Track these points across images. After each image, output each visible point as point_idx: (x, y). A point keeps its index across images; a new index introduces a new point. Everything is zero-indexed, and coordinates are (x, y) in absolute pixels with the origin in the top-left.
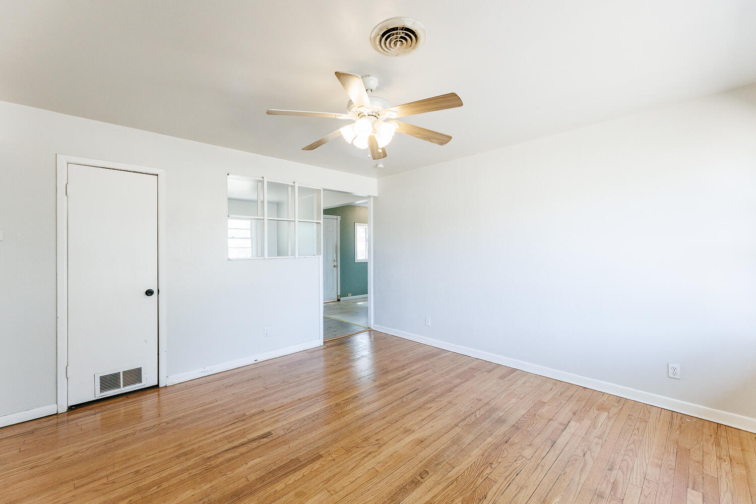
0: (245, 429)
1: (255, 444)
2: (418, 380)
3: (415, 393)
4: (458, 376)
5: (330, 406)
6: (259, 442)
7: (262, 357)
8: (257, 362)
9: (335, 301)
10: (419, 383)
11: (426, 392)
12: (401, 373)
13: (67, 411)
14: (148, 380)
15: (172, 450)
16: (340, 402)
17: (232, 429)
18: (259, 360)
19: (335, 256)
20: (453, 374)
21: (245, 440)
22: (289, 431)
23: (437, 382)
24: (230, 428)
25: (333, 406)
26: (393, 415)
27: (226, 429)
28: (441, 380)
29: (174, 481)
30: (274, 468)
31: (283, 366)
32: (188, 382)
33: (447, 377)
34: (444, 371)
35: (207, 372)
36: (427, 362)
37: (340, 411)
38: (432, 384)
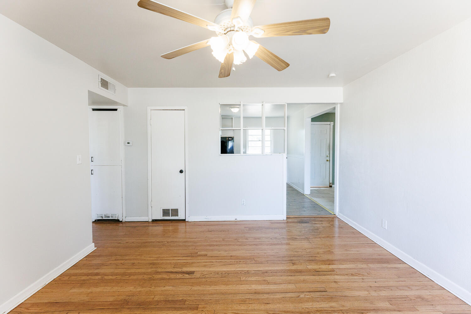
0: (188, 262)
1: (180, 276)
2: (335, 282)
3: (318, 293)
4: (390, 299)
5: (241, 271)
6: (184, 276)
7: (240, 218)
8: (236, 220)
9: (327, 187)
10: (334, 285)
11: (331, 299)
12: (324, 267)
13: (152, 221)
14: (181, 216)
15: (154, 259)
16: (251, 271)
17: (184, 260)
18: (238, 220)
19: (328, 152)
20: (384, 293)
21: (180, 270)
22: (203, 277)
23: (357, 293)
24: (183, 258)
25: (244, 272)
26: (278, 305)
27: (181, 258)
28: (363, 293)
29: (135, 277)
30: (170, 299)
31: (247, 227)
32: (198, 222)
33: (373, 294)
34: (377, 284)
35: (208, 219)
36: (364, 266)
37: (244, 278)
38: (347, 293)
